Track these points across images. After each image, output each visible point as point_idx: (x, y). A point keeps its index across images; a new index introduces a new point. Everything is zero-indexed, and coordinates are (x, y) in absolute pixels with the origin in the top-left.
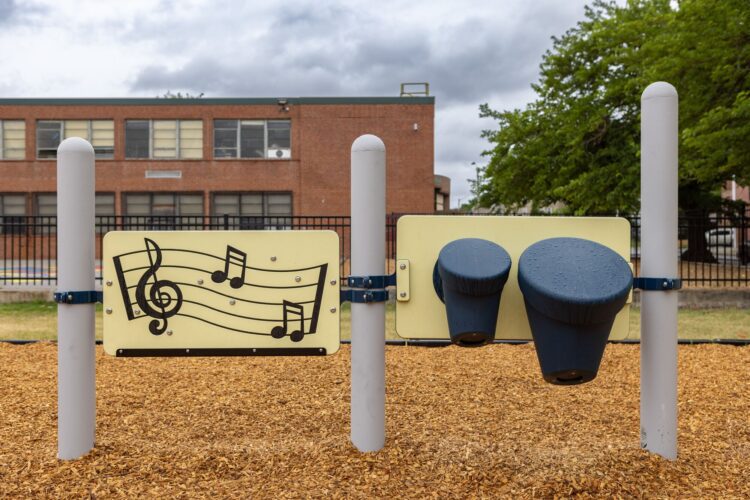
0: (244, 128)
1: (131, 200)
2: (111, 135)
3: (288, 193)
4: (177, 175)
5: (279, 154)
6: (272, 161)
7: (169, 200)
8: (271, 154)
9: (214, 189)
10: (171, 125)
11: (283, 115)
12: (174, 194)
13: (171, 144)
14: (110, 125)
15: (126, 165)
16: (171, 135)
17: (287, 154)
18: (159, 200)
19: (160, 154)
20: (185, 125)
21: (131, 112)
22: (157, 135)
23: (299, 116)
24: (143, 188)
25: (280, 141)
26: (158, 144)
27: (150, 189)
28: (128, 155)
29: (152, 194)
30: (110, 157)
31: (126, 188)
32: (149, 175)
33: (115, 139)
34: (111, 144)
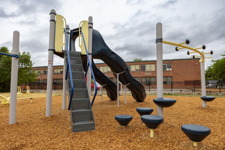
1: (142, 78)
2: (139, 67)
3: (171, 77)
4: (150, 74)
5: (169, 70)
6: (168, 71)
7: (149, 78)
8: (168, 70)
10: (149, 65)
11: (170, 63)
12: (150, 77)
13: (149, 68)
14: (139, 66)
15: (141, 72)
16: (149, 67)
17: (171, 69)
18: (147, 78)
19: (147, 70)
20: (152, 65)
21: (142, 63)
22: (147, 67)
23: (173, 63)
24: (144, 76)
25: (169, 67)
26: (147, 69)
27: (146, 76)
28: (142, 70)
29: (146, 77)
30: (139, 71)
31: (142, 76)
32: (146, 74)
33: (140, 68)
34: (139, 69)
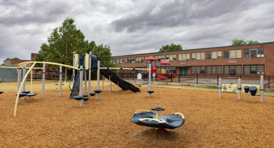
0: (251, 51)
1: (225, 67)
2: (221, 54)
3: (263, 65)
4: (235, 62)
5: (261, 56)
6: (259, 58)
7: (234, 67)
8: (259, 56)
9: (244, 64)
10: (234, 51)
11: (262, 47)
12: (235, 65)
13: (234, 55)
14: (221, 52)
15: (224, 60)
16: (234, 53)
17: (263, 56)
18: (231, 67)
19: (231, 57)
20: (237, 51)
21: (225, 49)
22: (231, 53)
23: (266, 47)
24: (228, 64)
25: (262, 53)
26: (231, 55)
27: (230, 65)
28: (225, 58)
29: (230, 66)
30: (221, 58)
31: (224, 64)
32: (229, 62)
33: (222, 55)
34: (221, 56)
